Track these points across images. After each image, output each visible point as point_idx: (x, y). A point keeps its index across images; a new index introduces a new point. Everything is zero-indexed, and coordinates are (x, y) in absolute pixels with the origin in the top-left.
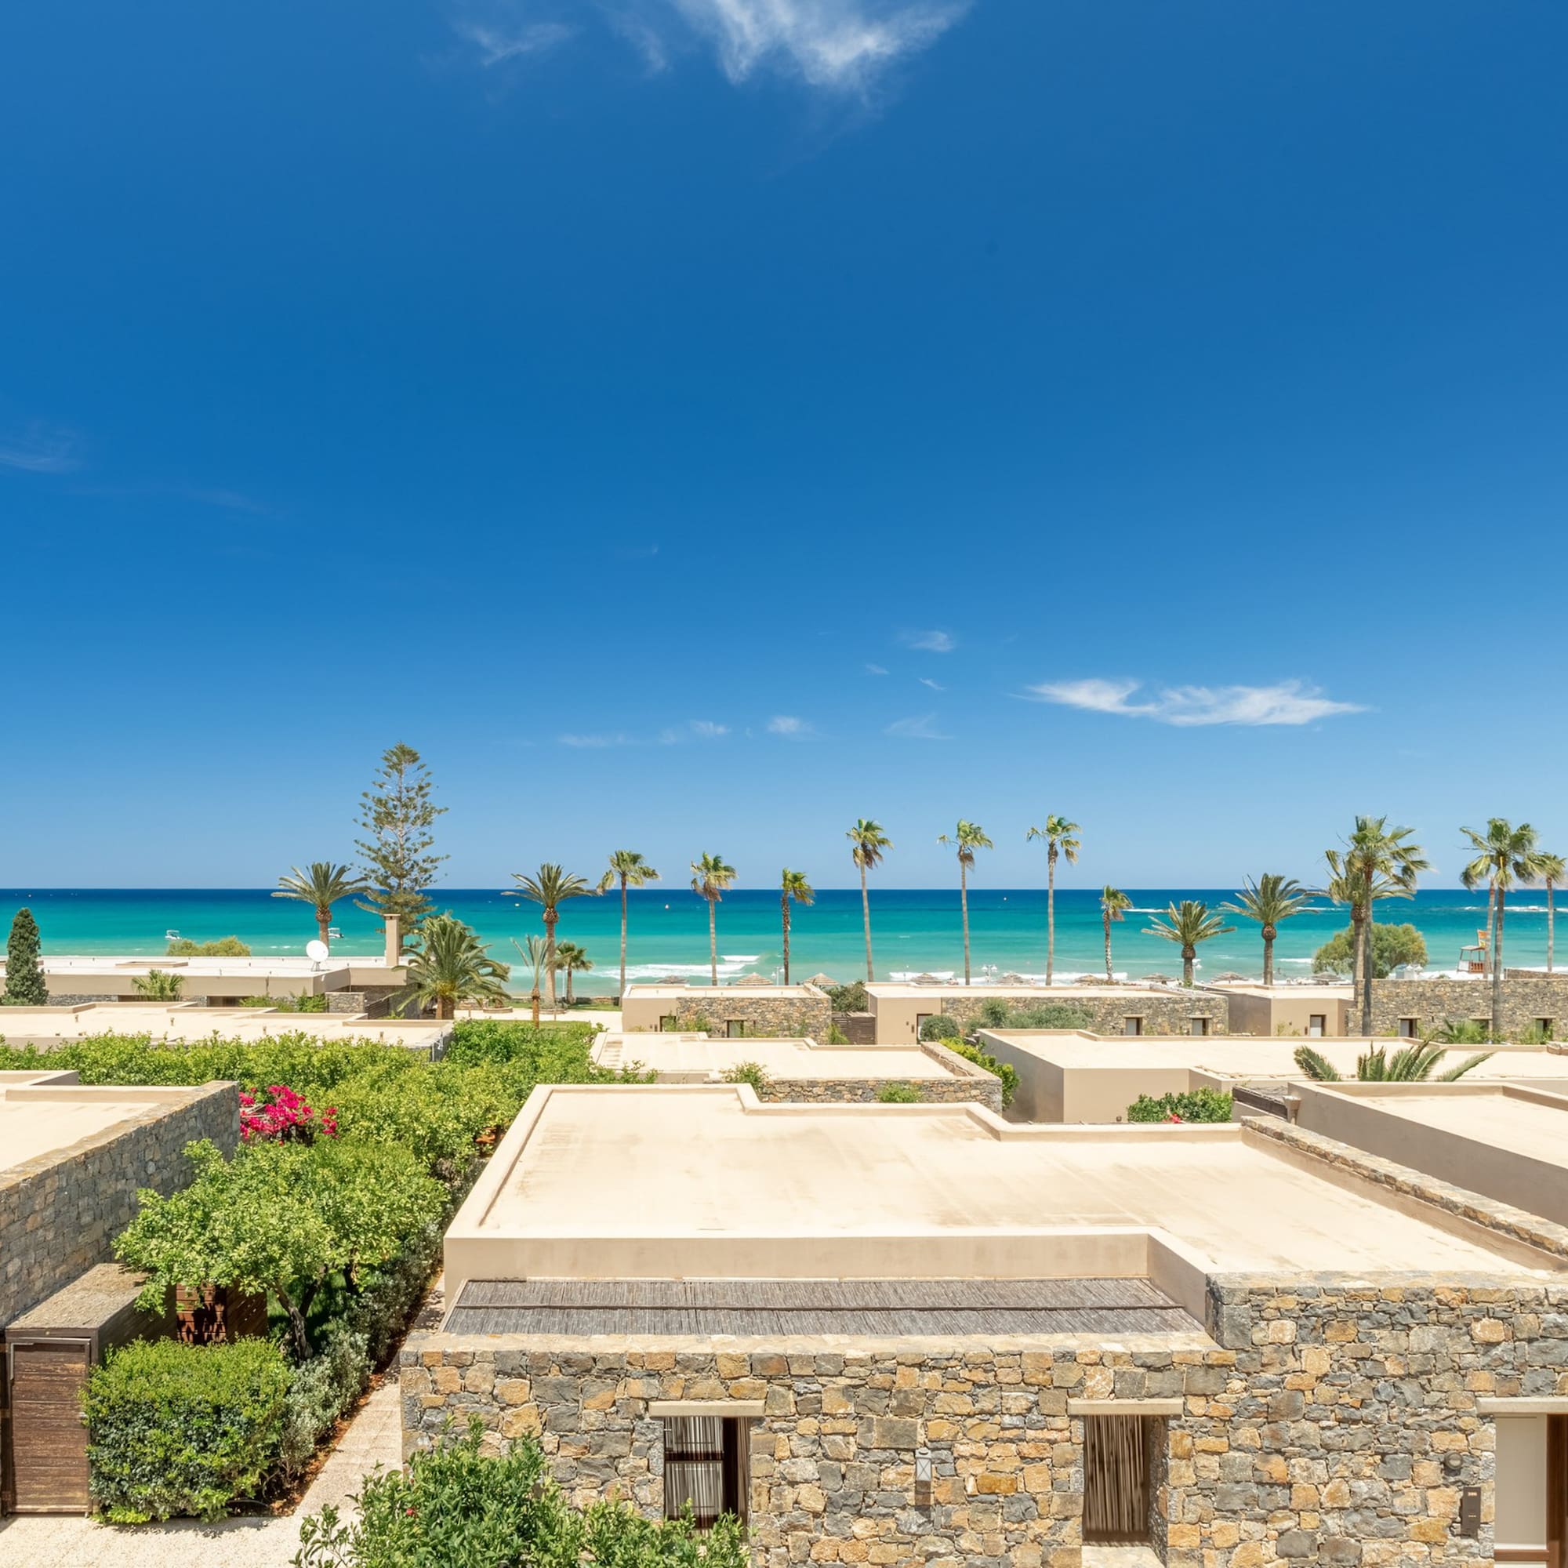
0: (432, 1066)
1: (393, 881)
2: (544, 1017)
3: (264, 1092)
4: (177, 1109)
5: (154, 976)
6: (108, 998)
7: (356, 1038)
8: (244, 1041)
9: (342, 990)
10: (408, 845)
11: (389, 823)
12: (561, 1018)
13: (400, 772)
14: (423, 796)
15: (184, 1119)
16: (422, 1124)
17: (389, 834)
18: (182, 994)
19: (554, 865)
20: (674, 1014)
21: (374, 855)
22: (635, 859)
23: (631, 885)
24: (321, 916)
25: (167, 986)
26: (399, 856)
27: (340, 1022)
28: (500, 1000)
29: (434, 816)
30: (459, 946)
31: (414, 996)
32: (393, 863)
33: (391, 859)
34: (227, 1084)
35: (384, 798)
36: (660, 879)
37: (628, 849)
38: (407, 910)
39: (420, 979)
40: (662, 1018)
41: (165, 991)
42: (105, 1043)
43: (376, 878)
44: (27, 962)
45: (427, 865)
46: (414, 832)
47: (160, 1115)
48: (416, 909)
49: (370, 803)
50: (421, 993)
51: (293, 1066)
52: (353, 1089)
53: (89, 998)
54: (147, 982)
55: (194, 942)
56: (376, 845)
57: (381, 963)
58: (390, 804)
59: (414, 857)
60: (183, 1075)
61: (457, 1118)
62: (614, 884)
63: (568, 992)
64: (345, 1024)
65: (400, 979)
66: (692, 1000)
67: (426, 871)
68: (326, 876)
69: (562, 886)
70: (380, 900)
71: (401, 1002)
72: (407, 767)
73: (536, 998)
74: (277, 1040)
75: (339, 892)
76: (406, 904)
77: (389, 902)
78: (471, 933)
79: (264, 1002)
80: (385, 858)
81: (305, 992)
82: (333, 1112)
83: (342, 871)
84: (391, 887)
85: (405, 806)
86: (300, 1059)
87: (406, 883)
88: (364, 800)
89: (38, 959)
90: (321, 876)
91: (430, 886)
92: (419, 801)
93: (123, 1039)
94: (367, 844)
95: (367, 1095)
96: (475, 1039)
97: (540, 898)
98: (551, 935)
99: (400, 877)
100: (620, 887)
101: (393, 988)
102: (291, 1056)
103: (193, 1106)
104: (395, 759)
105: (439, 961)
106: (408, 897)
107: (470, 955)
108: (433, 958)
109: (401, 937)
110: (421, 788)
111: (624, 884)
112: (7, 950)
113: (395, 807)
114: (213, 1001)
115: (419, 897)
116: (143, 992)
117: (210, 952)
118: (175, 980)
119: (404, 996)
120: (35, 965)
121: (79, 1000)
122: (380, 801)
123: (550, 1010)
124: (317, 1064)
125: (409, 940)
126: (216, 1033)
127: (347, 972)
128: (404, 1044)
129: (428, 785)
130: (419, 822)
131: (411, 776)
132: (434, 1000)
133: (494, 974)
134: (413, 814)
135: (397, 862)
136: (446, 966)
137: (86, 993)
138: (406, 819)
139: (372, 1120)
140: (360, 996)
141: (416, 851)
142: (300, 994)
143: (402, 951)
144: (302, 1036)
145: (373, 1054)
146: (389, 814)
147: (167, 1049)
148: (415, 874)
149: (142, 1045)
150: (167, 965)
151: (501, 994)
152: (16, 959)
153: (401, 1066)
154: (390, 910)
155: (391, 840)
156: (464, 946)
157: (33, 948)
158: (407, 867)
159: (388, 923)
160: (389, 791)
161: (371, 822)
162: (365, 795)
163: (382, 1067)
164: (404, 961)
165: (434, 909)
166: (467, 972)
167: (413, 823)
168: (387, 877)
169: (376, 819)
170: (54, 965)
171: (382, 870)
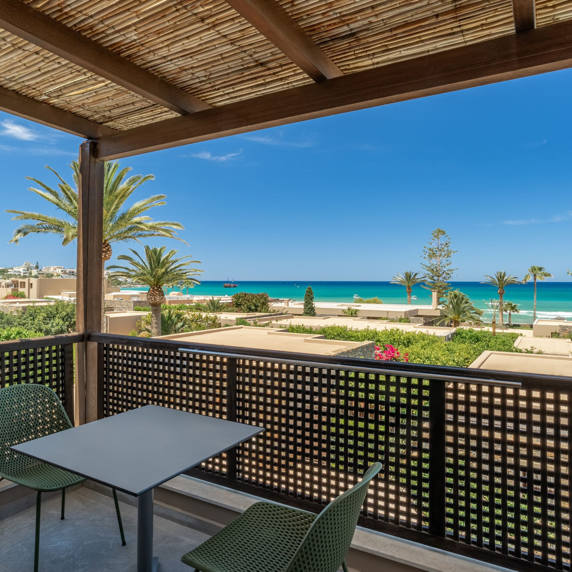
0: (445, 343)
1: (436, 278)
2: (497, 331)
3: (384, 347)
4: (354, 348)
5: (349, 309)
6: (335, 315)
7: (418, 331)
8: (378, 330)
9: (415, 316)
10: (442, 265)
11: (434, 257)
12: (505, 331)
13: (438, 238)
14: (448, 247)
15: (356, 351)
16: (440, 361)
17: (434, 261)
18: (358, 315)
19: (503, 272)
20: (558, 332)
21: (428, 269)
22: (540, 269)
23: (538, 280)
24: (408, 290)
25: (354, 313)
26: (438, 269)
27: (413, 326)
28: (478, 323)
29: (452, 254)
30: (461, 302)
31: (443, 320)
32: (436, 272)
33: (435, 270)
34: (371, 342)
35: (432, 248)
36: (553, 277)
37: (537, 265)
38: (441, 289)
39: (445, 314)
40: (552, 333)
41: (353, 314)
42: (333, 328)
43: (429, 277)
44: (310, 303)
45: (448, 272)
46: (444, 260)
47: (349, 349)
48: (444, 288)
49: (427, 250)
50: (446, 319)
51: (394, 339)
52: (415, 348)
53: (329, 315)
54: (347, 311)
55: (363, 299)
56: (429, 265)
57: (431, 307)
58: (434, 250)
59: (444, 269)
60: (357, 339)
61: (454, 361)
62: (531, 279)
63: (509, 322)
64: (414, 327)
65: (438, 314)
66: (567, 327)
67: (448, 274)
68: (410, 276)
69: (506, 280)
70: (430, 285)
71: (438, 322)
72: (441, 236)
73: (494, 323)
74: (389, 330)
75: (414, 282)
76: (441, 286)
77: (434, 286)
78: (467, 297)
79: (386, 319)
80: (432, 270)
81: (401, 316)
82: (407, 355)
83: (416, 274)
84: (435, 280)
85: (440, 250)
86: (396, 337)
87: (441, 278)
88: (424, 249)
89: (313, 303)
90: (408, 276)
91: (450, 280)
92: (446, 249)
93: (338, 327)
94: (425, 264)
95: (420, 350)
96: (464, 335)
97: (496, 284)
98: (501, 299)
99: (439, 276)
100: (533, 281)
101: (435, 317)
102: (394, 336)
103: (359, 348)
104: (436, 234)
105: (453, 308)
106: (441, 284)
107: (466, 305)
108: (451, 306)
109: (438, 298)
110: (446, 244)
111: (535, 279)
112: (304, 299)
113: (436, 251)
114: (369, 318)
115: (446, 284)
116: (346, 314)
117: (368, 302)
118: (356, 311)
119: (439, 320)
120: (312, 304)
121: (325, 316)
122: (430, 249)
123: (501, 328)
124: (403, 339)
125: (441, 300)
126: (368, 327)
127: (417, 310)
128: (436, 335)
129: (449, 243)
130: (446, 257)
131: (442, 240)
132: (451, 322)
133: (476, 313)
134: (443, 253)
135: (437, 271)
136: (456, 309)
137: (327, 314)
138: (440, 256)
139: (421, 359)
140: (422, 319)
141: (445, 267)
142: (399, 317)
143: (439, 303)
144: (398, 330)
145: (423, 337)
146: (434, 254)
147: (352, 331)
148: (444, 275)
149: (344, 329)
150: (354, 306)
151: (479, 321)
152: (307, 302)
153: (433, 342)
154: (434, 288)
155: (435, 263)
156: (463, 302)
157: (312, 299)
158: (441, 273)
159: (433, 293)
160: (434, 246)
161: (427, 256)
162: (425, 247)
163: (426, 342)
164: (440, 307)
165: (452, 288)
166: (464, 312)
167: (443, 257)
168: (433, 277)
169: (429, 256)
170: (318, 305)
171: (431, 274)
